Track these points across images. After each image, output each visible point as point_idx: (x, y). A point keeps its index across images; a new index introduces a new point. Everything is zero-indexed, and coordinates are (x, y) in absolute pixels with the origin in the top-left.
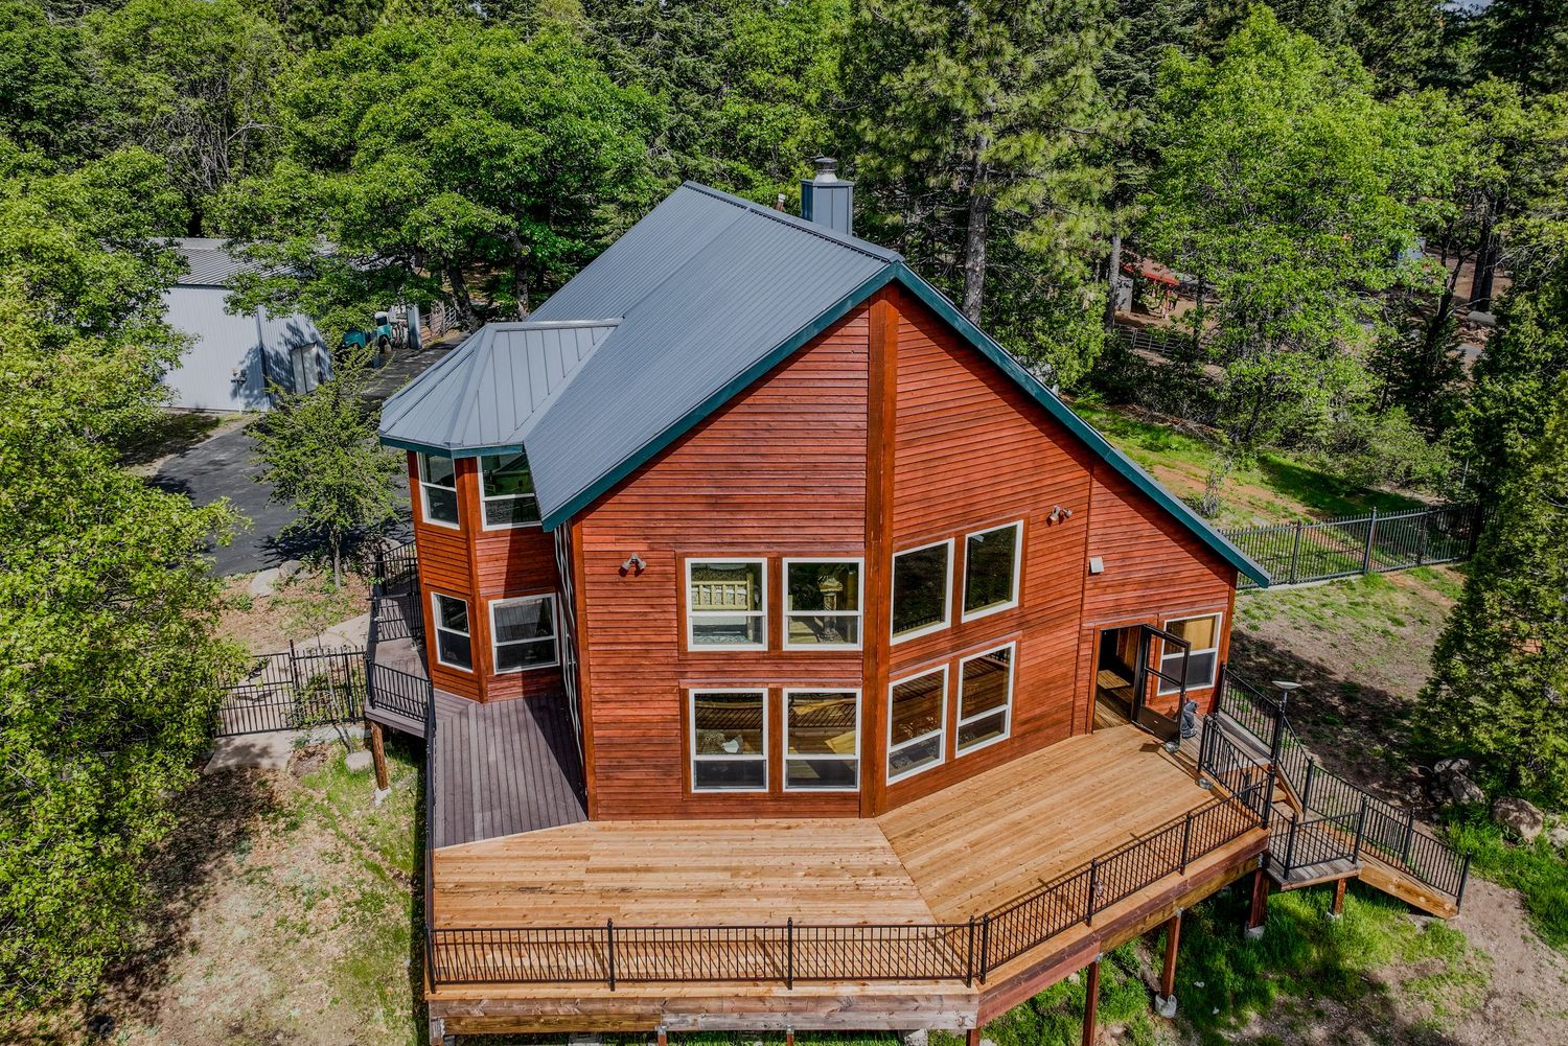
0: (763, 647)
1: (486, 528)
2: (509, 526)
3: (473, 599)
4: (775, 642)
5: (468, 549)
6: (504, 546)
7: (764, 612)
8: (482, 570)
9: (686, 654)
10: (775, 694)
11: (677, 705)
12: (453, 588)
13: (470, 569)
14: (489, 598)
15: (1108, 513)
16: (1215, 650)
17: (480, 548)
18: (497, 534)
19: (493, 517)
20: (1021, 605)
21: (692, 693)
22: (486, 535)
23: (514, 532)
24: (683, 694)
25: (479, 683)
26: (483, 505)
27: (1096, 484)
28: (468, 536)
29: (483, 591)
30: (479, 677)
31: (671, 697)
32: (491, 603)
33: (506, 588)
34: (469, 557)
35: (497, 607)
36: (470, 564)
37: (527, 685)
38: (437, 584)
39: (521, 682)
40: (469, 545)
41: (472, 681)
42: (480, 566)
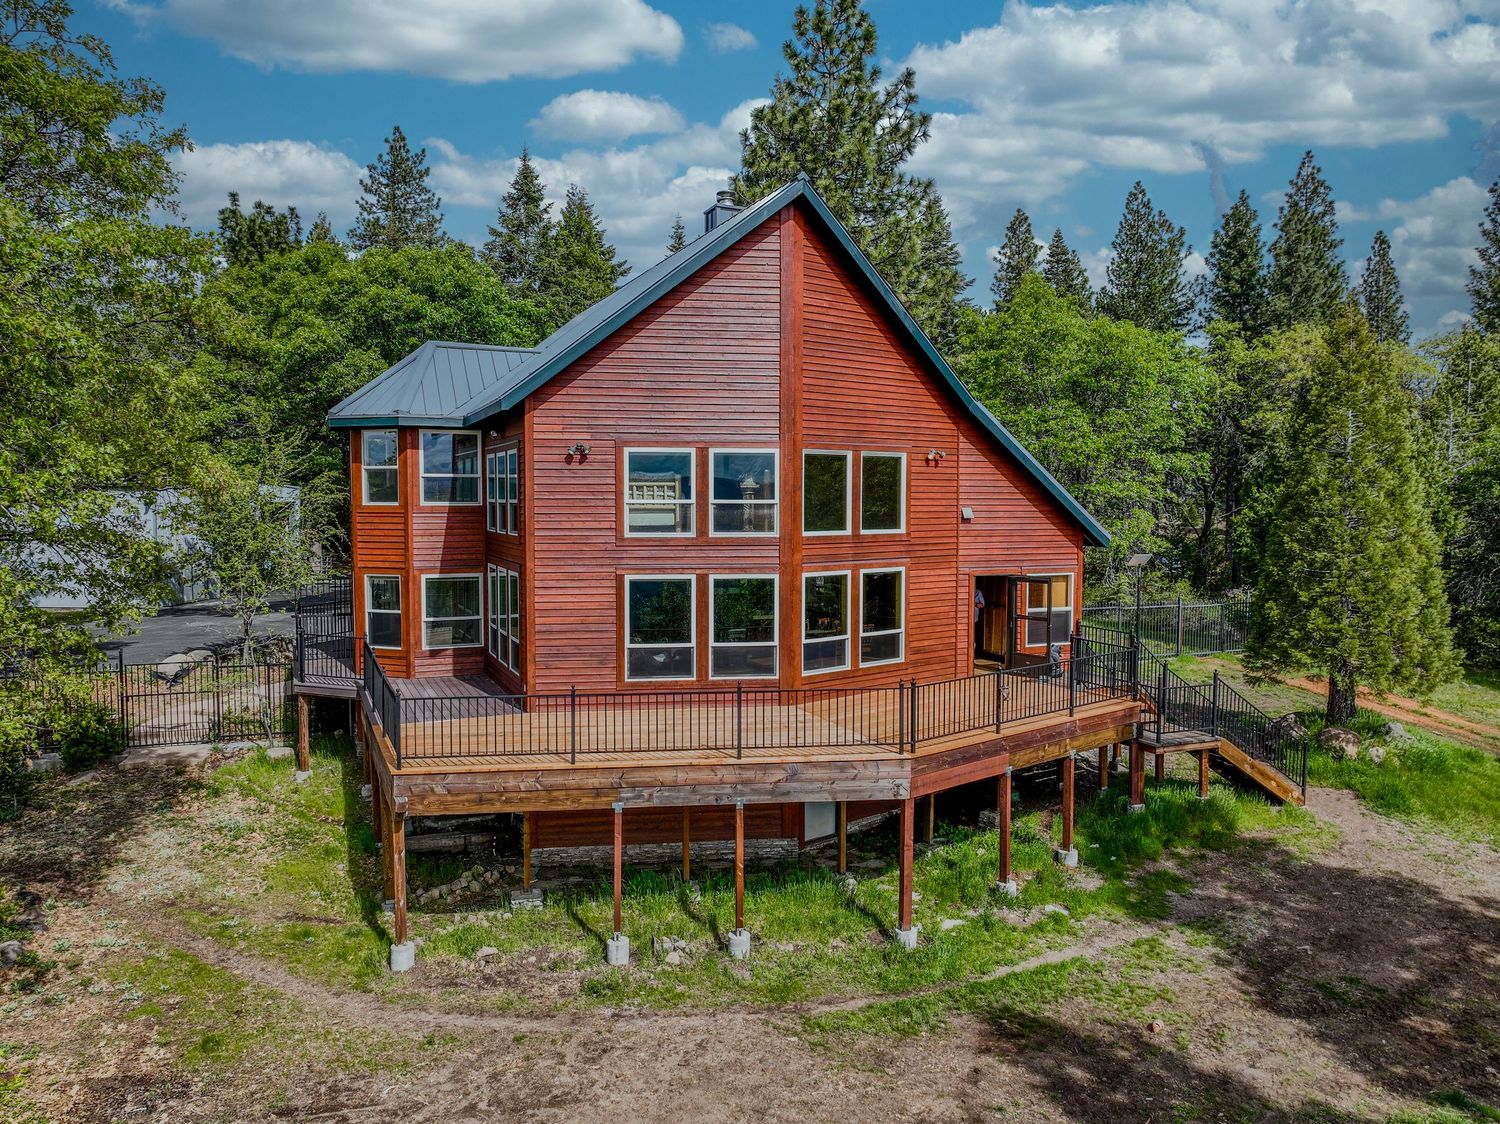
0: (692, 534)
1: (423, 503)
2: (447, 504)
3: (408, 572)
4: (702, 530)
5: (406, 523)
6: (440, 523)
7: (693, 500)
8: (417, 542)
9: (623, 539)
10: (702, 580)
11: (613, 591)
12: (387, 565)
13: (406, 543)
14: (422, 570)
15: (973, 467)
16: (1071, 608)
17: (417, 523)
18: (432, 510)
19: (429, 496)
20: (908, 534)
21: (628, 578)
22: (423, 510)
23: (452, 510)
24: (620, 579)
25: (407, 659)
26: (422, 481)
27: (962, 439)
28: (404, 514)
29: (417, 564)
30: (408, 652)
31: (607, 583)
32: (424, 577)
33: (438, 564)
34: (406, 530)
35: (429, 582)
36: (406, 537)
37: (454, 663)
38: (371, 565)
39: (451, 660)
40: (406, 520)
41: (400, 658)
42: (416, 539)
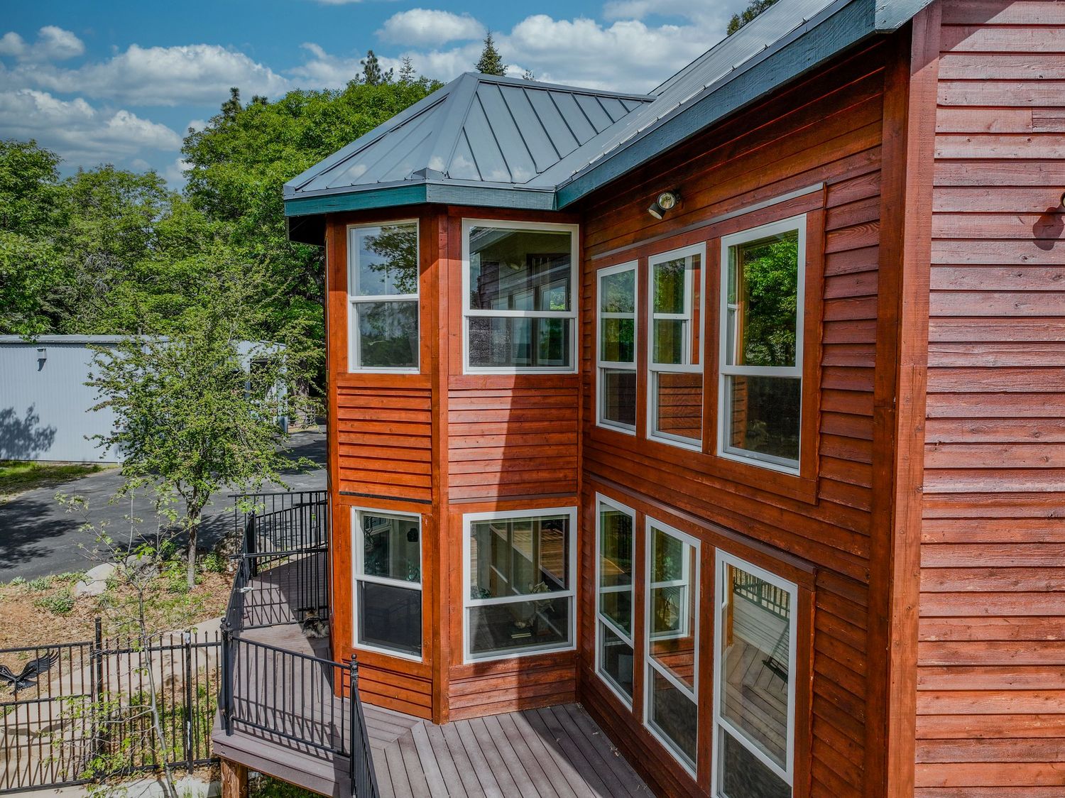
2: (511, 371)
3: (436, 510)
5: (434, 411)
6: (502, 406)
8: (455, 449)
12: (395, 492)
13: (434, 450)
14: (464, 506)
17: (456, 409)
18: (485, 385)
19: (481, 355)
22: (469, 386)
23: (523, 383)
25: (433, 683)
26: (465, 324)
28: (431, 391)
29: (454, 494)
30: (435, 669)
32: (468, 519)
33: (494, 492)
34: (434, 424)
35: (478, 528)
36: (434, 437)
37: (521, 687)
38: (362, 489)
39: (512, 681)
40: (435, 404)
41: (418, 678)
42: (454, 443)
